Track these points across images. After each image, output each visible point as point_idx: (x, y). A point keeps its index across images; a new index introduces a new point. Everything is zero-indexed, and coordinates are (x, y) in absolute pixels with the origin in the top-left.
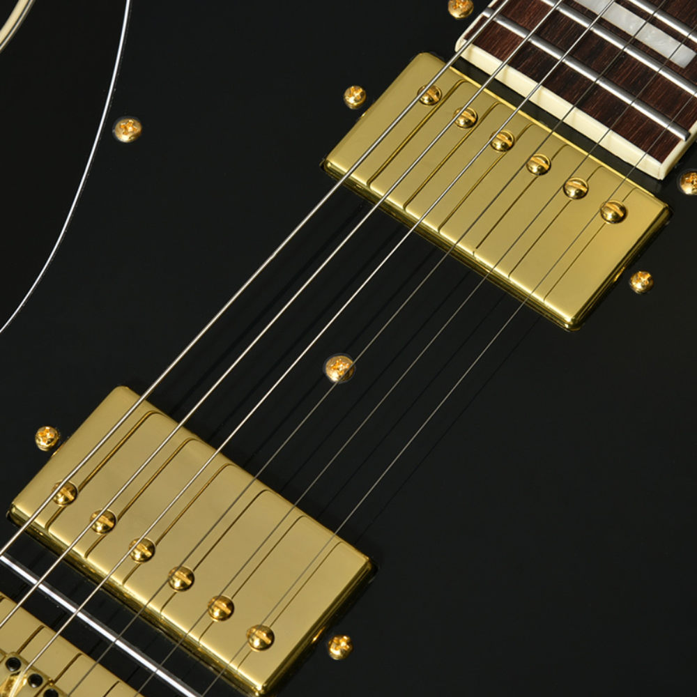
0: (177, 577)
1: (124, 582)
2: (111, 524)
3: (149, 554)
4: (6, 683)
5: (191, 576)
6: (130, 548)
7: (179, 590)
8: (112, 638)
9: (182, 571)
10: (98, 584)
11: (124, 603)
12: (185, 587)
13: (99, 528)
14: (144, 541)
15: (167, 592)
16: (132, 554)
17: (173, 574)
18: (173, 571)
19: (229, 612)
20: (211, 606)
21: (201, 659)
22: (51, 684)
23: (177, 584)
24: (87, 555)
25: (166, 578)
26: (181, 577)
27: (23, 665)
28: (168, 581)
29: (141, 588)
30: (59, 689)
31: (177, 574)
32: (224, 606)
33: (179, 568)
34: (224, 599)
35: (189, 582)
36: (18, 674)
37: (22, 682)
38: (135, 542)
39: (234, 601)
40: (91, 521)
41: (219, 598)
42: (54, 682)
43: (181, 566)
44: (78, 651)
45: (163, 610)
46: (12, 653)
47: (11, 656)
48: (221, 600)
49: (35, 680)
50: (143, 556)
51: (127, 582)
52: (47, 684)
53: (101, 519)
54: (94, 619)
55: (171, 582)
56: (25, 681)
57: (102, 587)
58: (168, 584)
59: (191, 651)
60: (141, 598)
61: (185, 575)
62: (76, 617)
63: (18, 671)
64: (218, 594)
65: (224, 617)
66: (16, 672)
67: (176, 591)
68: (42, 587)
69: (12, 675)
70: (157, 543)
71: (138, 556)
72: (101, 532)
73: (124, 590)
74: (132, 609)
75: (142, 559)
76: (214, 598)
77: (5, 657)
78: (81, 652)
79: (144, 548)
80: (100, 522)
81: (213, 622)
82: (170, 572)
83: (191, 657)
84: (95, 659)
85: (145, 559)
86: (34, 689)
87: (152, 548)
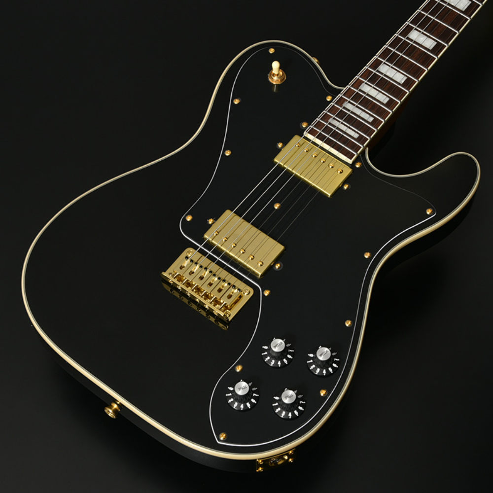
2: (226, 239)
5: (245, 250)
6: (231, 245)
12: (243, 253)
13: (224, 240)
14: (234, 243)
15: (239, 254)
20: (249, 257)
27: (208, 269)
31: (241, 250)
32: (252, 257)
34: (252, 255)
36: (207, 271)
37: (208, 273)
38: (232, 243)
39: (254, 255)
40: (222, 239)
43: (242, 248)
45: (238, 258)
49: (211, 272)
52: (213, 273)
53: (224, 238)
58: (239, 252)
60: (233, 255)
62: (218, 260)
65: (252, 259)
67: (241, 254)
70: (237, 243)
71: (233, 246)
76: (250, 255)
77: (204, 267)
86: (210, 274)
87: (236, 245)
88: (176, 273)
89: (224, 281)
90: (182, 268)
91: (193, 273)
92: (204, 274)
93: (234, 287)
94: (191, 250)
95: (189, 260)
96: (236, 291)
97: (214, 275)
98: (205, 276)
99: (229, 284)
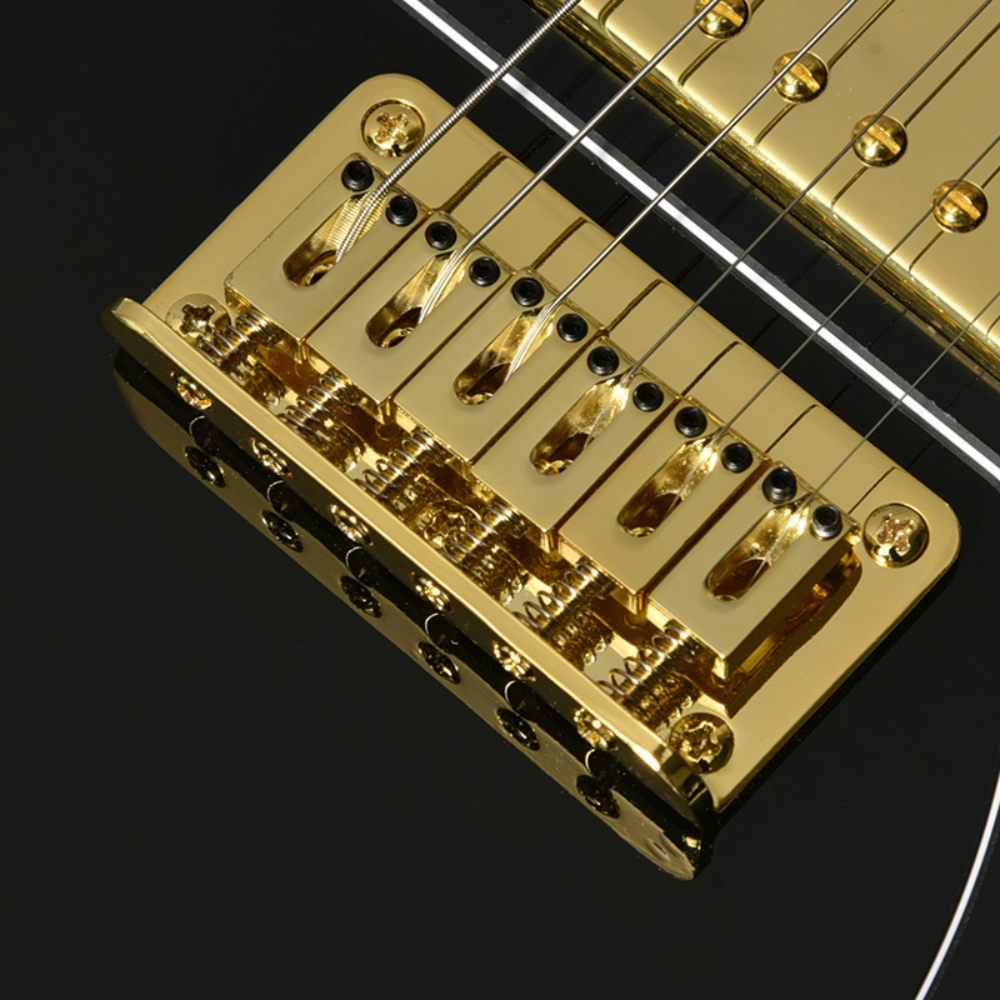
0: (872, 137)
1: (759, 140)
2: (737, 20)
3: (814, 85)
4: (510, 329)
5: (900, 136)
6: (776, 74)
7: (874, 164)
8: (730, 257)
9: (882, 125)
10: (705, 145)
11: (755, 185)
12: (886, 158)
13: (713, 27)
14: (807, 58)
15: (849, 165)
16: (779, 85)
17: (865, 131)
18: (865, 124)
19: (976, 214)
20: (939, 200)
21: (909, 307)
22: (603, 338)
23: (871, 151)
24: (683, 80)
25: (848, 140)
26: (879, 136)
27: (547, 296)
28: (852, 145)
29: (795, 153)
30: (617, 347)
31: (871, 130)
32: (966, 203)
33: (878, 118)
34: (967, 188)
35: (896, 148)
36: (537, 312)
37: (544, 331)
38: (787, 60)
39: (986, 192)
40: (697, 12)
41: (959, 185)
42: (606, 333)
43: (881, 115)
44: (654, 276)
45: (837, 203)
46: (526, 269)
47: (524, 275)
48: (961, 189)
49: (572, 326)
50: (802, 89)
51: (763, 141)
52: (595, 337)
53: (718, 8)
54: (693, 212)
55: (859, 146)
56: (551, 329)
57: (712, 150)
58: (851, 149)
59: (890, 292)
60: (794, 177)
61: (888, 134)
62: (656, 207)
63: (538, 306)
64: (957, 177)
65: (965, 224)
66: (532, 309)
67: (867, 165)
68: (589, 144)
69: (526, 314)
70: (832, 63)
71: (791, 89)
72: (716, 36)
73: (758, 156)
74: (772, 198)
75: (799, 96)
76: (946, 184)
77: (511, 276)
78: (661, 278)
79: (804, 72)
80: (715, 13)
81: (942, 232)
82: (857, 126)
83: (888, 305)
84: (693, 295)
85: (805, 95)
86: (569, 347)
87: (821, 74)
88: (249, 314)
89: (693, 421)
90: (303, 266)
91: (411, 318)
92: (514, 342)
93: (783, 484)
94: (407, 93)
95: (374, 203)
96: (796, 522)
97: (605, 360)
98: (516, 362)
99: (737, 456)
